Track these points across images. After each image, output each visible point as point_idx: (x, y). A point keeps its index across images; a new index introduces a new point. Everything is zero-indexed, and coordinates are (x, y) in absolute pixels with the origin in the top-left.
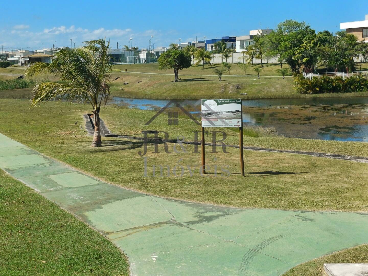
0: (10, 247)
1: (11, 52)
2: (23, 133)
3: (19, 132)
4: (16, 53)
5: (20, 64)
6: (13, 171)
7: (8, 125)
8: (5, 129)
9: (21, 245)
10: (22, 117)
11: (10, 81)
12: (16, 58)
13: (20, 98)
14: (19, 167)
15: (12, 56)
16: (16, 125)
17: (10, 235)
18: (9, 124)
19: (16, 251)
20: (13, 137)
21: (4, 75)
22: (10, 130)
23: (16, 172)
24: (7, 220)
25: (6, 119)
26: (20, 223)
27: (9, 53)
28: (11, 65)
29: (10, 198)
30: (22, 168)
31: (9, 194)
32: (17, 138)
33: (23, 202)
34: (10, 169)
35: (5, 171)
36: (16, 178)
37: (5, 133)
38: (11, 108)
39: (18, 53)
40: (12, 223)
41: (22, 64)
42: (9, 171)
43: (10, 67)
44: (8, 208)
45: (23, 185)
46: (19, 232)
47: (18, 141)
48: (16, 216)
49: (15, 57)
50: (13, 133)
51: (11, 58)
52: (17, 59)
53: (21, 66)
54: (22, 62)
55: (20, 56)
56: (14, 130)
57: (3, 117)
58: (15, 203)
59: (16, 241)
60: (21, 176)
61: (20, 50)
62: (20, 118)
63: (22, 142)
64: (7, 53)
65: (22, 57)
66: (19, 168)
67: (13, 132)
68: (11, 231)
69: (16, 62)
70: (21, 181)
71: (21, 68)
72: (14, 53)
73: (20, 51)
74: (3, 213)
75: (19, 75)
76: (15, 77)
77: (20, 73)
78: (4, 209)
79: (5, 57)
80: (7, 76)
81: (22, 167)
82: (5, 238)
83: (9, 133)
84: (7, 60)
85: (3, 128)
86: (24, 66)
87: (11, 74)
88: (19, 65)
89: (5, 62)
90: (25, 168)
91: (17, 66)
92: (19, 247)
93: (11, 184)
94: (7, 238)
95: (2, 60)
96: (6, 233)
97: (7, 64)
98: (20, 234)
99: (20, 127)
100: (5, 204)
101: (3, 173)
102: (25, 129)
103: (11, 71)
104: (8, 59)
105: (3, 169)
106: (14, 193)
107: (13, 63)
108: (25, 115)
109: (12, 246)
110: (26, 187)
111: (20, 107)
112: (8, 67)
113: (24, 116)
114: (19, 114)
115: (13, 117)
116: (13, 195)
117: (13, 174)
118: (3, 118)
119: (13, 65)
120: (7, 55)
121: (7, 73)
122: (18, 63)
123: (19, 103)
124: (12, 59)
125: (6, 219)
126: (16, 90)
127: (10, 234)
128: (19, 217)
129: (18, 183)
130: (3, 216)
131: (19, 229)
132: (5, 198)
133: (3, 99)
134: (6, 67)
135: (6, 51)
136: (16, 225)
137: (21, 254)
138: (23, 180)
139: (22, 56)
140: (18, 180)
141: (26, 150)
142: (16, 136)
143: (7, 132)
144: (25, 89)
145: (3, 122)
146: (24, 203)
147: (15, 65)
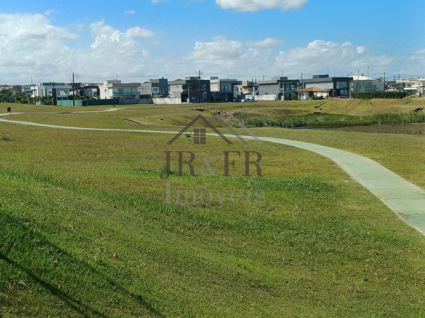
0: (405, 300)
1: (408, 80)
2: (420, 175)
3: (415, 173)
4: (414, 82)
5: (418, 94)
6: (407, 216)
7: (402, 164)
8: (398, 168)
9: (418, 300)
10: (419, 155)
11: (406, 114)
12: (414, 87)
13: (416, 134)
14: (415, 212)
15: (409, 85)
16: (411, 165)
17: (405, 287)
18: (404, 163)
19: (412, 305)
20: (408, 178)
21: (399, 107)
22: (404, 170)
23: (410, 218)
24: (402, 270)
25: (400, 157)
26: (416, 276)
27: (406, 82)
28: (408, 95)
29: (405, 246)
30: (418, 214)
31: (403, 241)
32: (412, 179)
33: (419, 253)
34: (404, 214)
35: (398, 215)
36: (411, 224)
37: (399, 173)
38: (405, 145)
39: (417, 81)
40: (407, 274)
41: (421, 94)
42: (403, 216)
43: (406, 97)
44: (403, 256)
45: (418, 233)
46: (415, 285)
47: (414, 183)
48: (411, 266)
49: (412, 86)
50: (407, 174)
51: (408, 87)
52: (416, 88)
53: (419, 97)
54: (420, 92)
55: (419, 85)
56: (409, 170)
57: (397, 154)
58: (410, 252)
59: (412, 294)
60: (417, 223)
61: (419, 78)
62: (416, 156)
63: (418, 184)
64: (404, 81)
65: (422, 87)
66: (415, 214)
67: (408, 172)
68: (406, 283)
69: (414, 92)
70: (417, 228)
71: (419, 99)
72: (412, 82)
73: (419, 80)
74: (396, 261)
75: (416, 107)
76: (411, 109)
77: (417, 104)
78: (397, 257)
79: (401, 87)
80: (402, 108)
81: (417, 212)
82: (399, 289)
83: (403, 173)
84: (403, 89)
85: (396, 167)
86: (423, 97)
87: (407, 106)
88: (417, 96)
89: (402, 93)
90: (422, 214)
91: (414, 97)
92: (415, 302)
93: (405, 230)
94: (402, 290)
95: (398, 89)
96: (401, 283)
97: (403, 95)
98: (417, 288)
99: (416, 167)
100: (399, 251)
101: (396, 217)
102: (422, 169)
103: (407, 103)
104: (405, 89)
105: (396, 213)
106: (408, 241)
107: (410, 93)
108: (422, 154)
109: (407, 300)
110: (422, 236)
111: (416, 144)
112: (404, 98)
113: (420, 155)
114: (415, 152)
115: (407, 155)
116: (407, 243)
117: (407, 220)
118: (397, 156)
119: (410, 96)
120: (404, 85)
121: (402, 104)
122: (416, 93)
123: (415, 140)
124: (409, 89)
125: (400, 268)
126: (412, 124)
127: (404, 285)
128: (415, 268)
129: (413, 230)
130: (396, 264)
131: (415, 282)
132: (399, 245)
133: (397, 135)
134: (401, 98)
135: (403, 80)
136: (411, 276)
137: (419, 309)
138: (419, 228)
139: (422, 85)
140: (413, 227)
141: (422, 194)
142: (412, 177)
143: (400, 171)
144: (422, 123)
145: (397, 160)
146: (421, 254)
147: (413, 96)
